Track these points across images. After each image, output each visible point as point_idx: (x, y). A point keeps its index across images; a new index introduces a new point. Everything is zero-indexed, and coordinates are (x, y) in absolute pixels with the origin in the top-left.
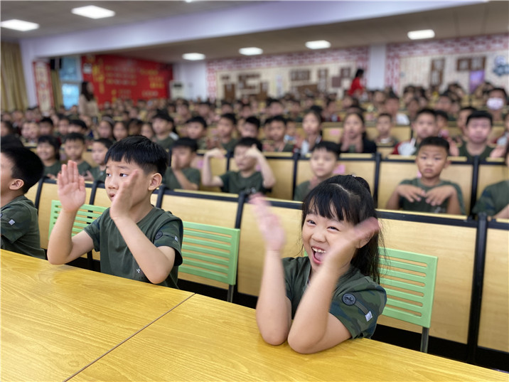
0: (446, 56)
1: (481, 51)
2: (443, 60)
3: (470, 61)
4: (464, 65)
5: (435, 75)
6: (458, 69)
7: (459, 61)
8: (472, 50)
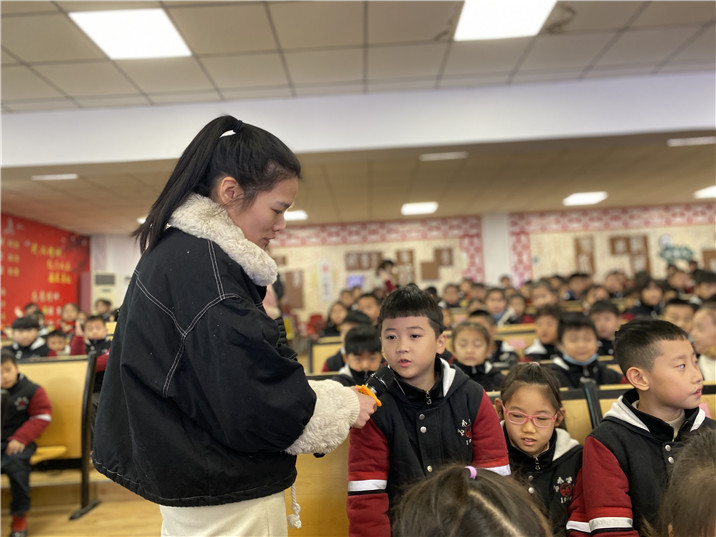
0: (594, 233)
1: (638, 227)
2: (591, 239)
3: (627, 240)
4: (620, 246)
5: (584, 259)
6: (614, 251)
7: (613, 241)
8: (626, 225)
